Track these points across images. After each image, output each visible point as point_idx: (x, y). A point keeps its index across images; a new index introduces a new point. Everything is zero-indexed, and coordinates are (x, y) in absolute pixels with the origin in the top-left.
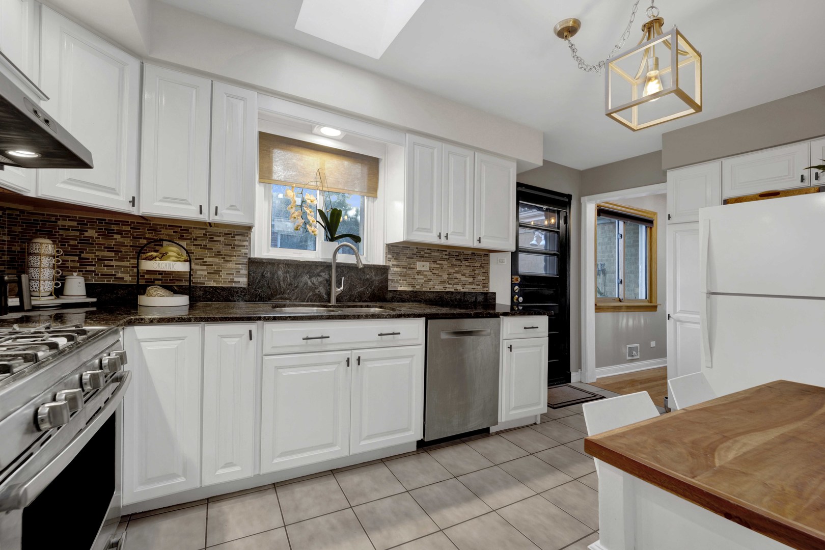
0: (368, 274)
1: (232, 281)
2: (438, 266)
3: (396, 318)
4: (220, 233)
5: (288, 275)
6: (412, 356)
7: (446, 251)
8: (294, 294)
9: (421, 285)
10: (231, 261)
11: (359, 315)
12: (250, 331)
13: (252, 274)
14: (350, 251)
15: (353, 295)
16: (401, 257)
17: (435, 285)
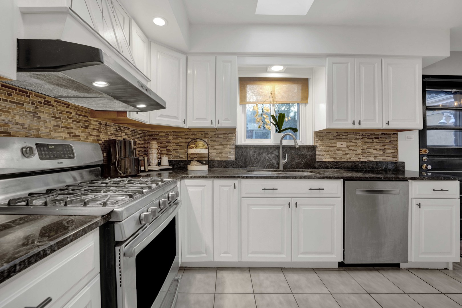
0: (303, 151)
1: (227, 158)
2: (354, 144)
3: (321, 179)
4: (222, 133)
5: (255, 153)
6: (334, 205)
7: (360, 133)
8: (259, 164)
9: (340, 157)
10: (227, 147)
11: (296, 177)
12: (235, 184)
13: (237, 154)
14: (291, 138)
15: (293, 165)
16: (325, 139)
17: (352, 157)
